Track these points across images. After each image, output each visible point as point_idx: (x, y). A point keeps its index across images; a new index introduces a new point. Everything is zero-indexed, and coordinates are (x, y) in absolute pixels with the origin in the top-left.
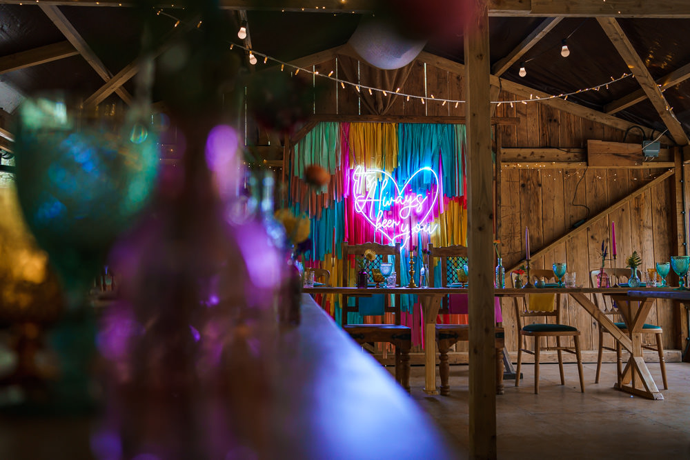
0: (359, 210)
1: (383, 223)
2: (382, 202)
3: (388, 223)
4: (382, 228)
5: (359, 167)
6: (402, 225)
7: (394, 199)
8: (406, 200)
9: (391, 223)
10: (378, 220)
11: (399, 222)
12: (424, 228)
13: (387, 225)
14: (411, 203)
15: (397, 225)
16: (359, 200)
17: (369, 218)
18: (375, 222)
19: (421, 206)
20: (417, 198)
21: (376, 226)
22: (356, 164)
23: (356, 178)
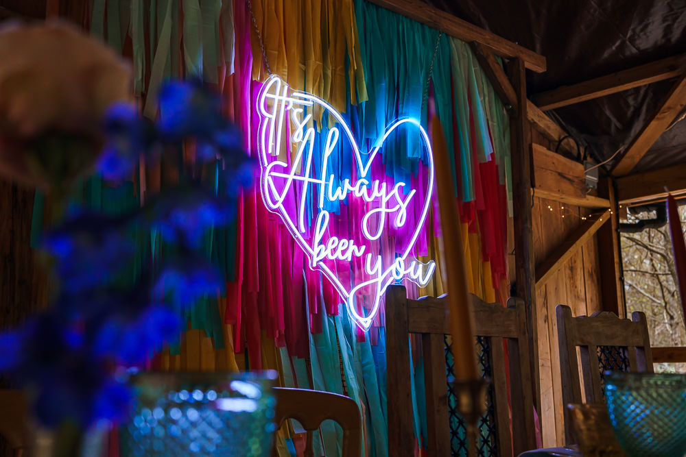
0: (275, 202)
1: (330, 247)
2: (326, 186)
3: (341, 248)
4: (325, 260)
5: (274, 79)
6: (370, 255)
7: (352, 184)
8: (375, 193)
9: (346, 249)
10: (318, 237)
11: (363, 248)
12: (411, 269)
13: (338, 254)
14: (385, 200)
15: (359, 254)
16: (273, 174)
17: (297, 228)
18: (310, 242)
19: (403, 212)
20: (395, 191)
21: (314, 253)
22: (267, 69)
23: (268, 108)
